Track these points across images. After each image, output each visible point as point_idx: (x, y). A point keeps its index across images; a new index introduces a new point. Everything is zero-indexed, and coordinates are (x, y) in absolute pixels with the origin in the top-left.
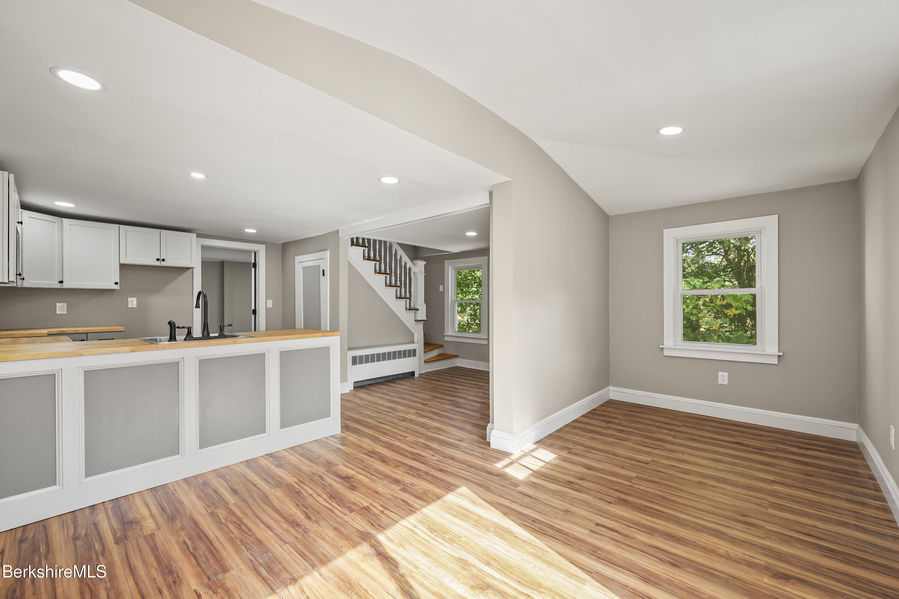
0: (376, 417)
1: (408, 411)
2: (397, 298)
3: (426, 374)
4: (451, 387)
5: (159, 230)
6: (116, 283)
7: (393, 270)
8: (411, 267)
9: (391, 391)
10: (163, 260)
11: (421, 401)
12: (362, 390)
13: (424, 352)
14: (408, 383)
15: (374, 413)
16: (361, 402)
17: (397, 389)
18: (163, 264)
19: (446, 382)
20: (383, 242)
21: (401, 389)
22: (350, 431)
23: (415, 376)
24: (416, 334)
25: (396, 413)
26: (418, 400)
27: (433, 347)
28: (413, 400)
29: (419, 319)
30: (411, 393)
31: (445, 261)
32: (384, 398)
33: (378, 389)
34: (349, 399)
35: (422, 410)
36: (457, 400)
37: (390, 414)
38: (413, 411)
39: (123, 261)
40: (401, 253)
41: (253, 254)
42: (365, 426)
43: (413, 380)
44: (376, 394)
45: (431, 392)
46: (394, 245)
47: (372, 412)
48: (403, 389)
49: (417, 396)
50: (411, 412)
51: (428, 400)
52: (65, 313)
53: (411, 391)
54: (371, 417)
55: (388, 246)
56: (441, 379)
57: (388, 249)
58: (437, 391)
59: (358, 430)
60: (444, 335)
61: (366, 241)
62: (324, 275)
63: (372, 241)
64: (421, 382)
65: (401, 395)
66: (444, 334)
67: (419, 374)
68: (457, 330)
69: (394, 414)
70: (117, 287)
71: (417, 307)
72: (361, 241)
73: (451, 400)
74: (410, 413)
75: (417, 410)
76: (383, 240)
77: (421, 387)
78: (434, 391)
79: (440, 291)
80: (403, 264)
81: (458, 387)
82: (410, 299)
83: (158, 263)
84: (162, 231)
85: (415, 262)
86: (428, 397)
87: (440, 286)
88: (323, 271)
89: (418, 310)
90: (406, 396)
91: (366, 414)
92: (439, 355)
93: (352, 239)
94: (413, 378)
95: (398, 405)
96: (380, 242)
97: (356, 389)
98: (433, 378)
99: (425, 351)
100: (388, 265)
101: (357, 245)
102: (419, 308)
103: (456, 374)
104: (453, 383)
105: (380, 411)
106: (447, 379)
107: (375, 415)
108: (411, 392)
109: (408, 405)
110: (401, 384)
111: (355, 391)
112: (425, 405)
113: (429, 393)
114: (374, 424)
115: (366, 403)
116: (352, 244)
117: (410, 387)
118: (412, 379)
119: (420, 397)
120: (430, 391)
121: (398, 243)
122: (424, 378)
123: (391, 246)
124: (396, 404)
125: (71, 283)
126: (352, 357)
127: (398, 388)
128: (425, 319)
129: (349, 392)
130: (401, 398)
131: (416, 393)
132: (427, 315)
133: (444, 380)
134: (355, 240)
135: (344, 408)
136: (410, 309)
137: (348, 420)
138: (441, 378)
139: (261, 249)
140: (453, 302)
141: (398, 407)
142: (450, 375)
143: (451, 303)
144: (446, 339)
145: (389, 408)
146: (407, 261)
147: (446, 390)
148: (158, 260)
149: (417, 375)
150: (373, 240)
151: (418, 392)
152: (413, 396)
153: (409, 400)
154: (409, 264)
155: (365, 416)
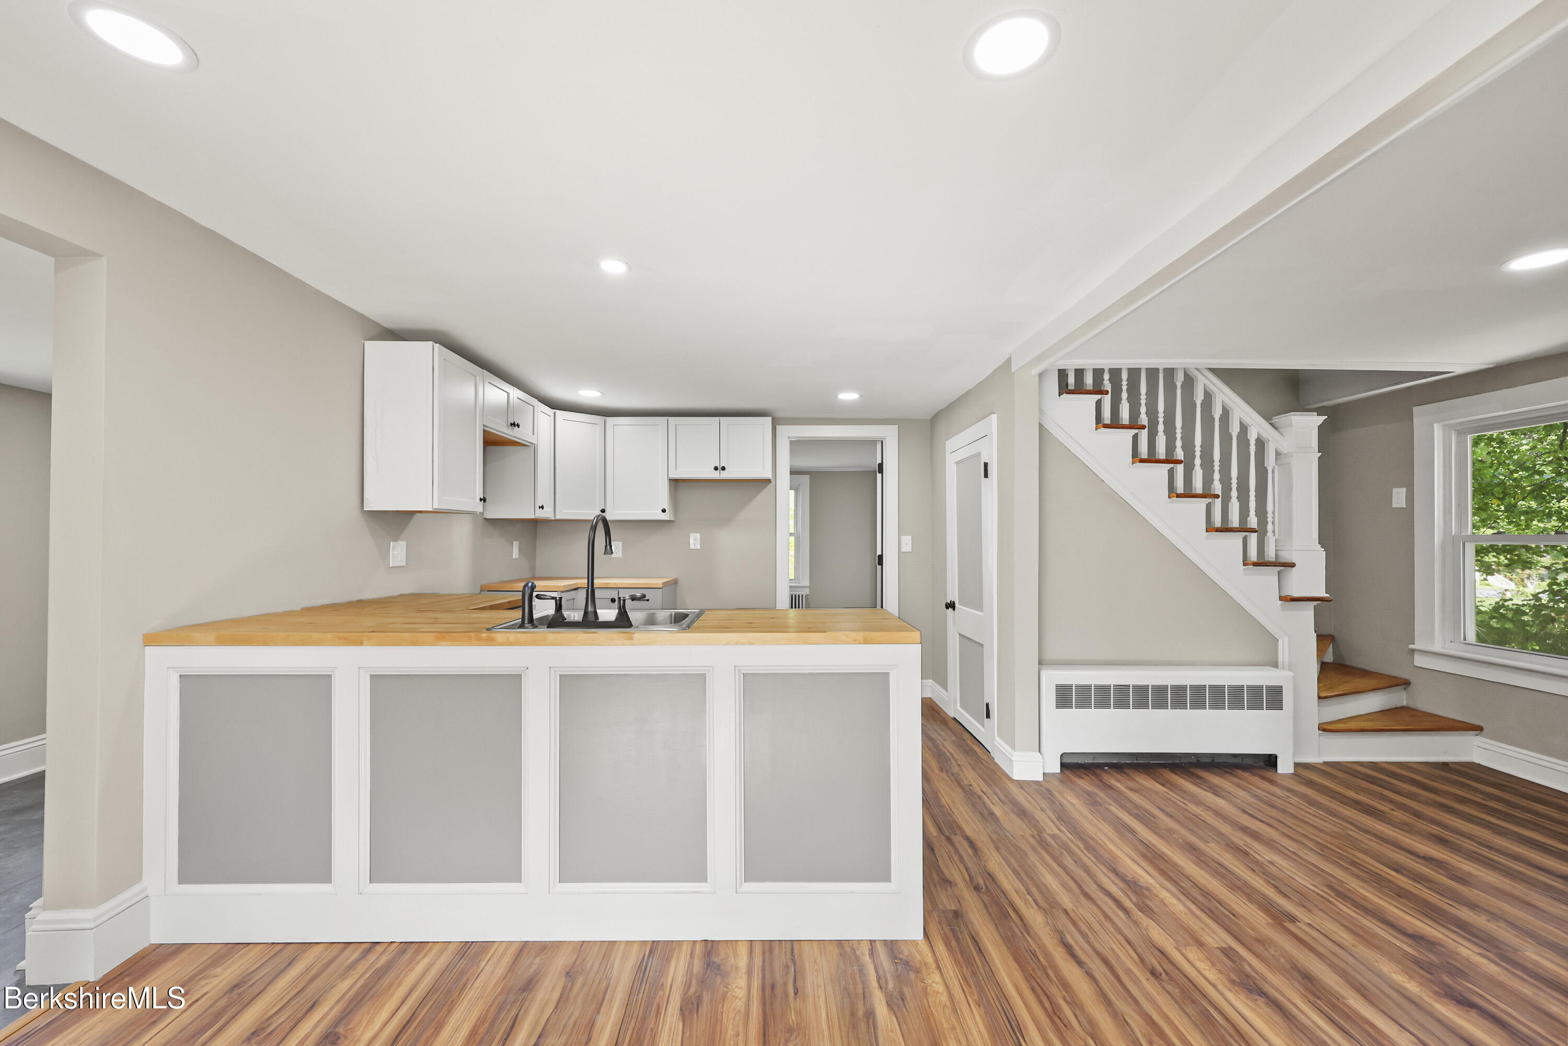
0: (1066, 912)
1: (1195, 925)
2: (1210, 528)
3: (1328, 769)
4: (1428, 860)
5: (718, 418)
6: (664, 511)
7: (1198, 449)
8: (1265, 435)
9: (1170, 810)
10: (723, 469)
11: (1271, 893)
12: (1080, 782)
13: (1320, 698)
14: (1242, 793)
15: (1069, 890)
16: (1051, 828)
17: (1193, 808)
18: (724, 475)
19: (1405, 827)
20: (1161, 375)
21: (1209, 808)
22: (954, 943)
23: (1279, 771)
24: (1286, 639)
25: (1145, 921)
26: (1258, 883)
27: (1359, 683)
28: (1238, 878)
29: (1296, 594)
30: (1240, 839)
31: (1416, 410)
32: (1133, 832)
33: (1131, 790)
34: (1026, 805)
35: (1258, 944)
36: (1450, 944)
37: (1119, 917)
38: (1216, 937)
39: (675, 475)
40: (1224, 395)
41: (879, 446)
42: (1010, 942)
43: (1266, 785)
44: (1115, 809)
45: (1326, 858)
46: (1200, 377)
47: (1064, 885)
48: (1218, 814)
49: (1257, 862)
50: (1209, 940)
51: (1303, 899)
52: (621, 556)
53: (1245, 830)
54: (1050, 906)
55: (1179, 384)
56: (1385, 807)
57: (1179, 392)
58: (1354, 864)
59: (980, 951)
60: (1413, 651)
61: (1106, 377)
62: (986, 476)
63: (1125, 376)
64: (1294, 799)
65: (1201, 838)
66: (1411, 646)
67: (1297, 765)
68: (1472, 637)
69: (1136, 923)
70: (664, 517)
71: (1286, 557)
72: (1089, 380)
73: (1417, 938)
74: (1200, 944)
75: (1237, 938)
76: (1161, 368)
77: (1289, 821)
78: (1341, 857)
79: (1394, 505)
80: (1235, 430)
81: (1467, 867)
82: (1261, 531)
83: (716, 475)
84: (722, 418)
85: (1279, 420)
86: (1304, 881)
87: (1395, 490)
88: (986, 465)
89: (1292, 565)
90: (1214, 850)
91: (1043, 889)
92: (1385, 713)
93: (1062, 374)
94: (1269, 774)
95: (1168, 884)
96: (1152, 373)
97: (1068, 773)
98: (1352, 794)
99: (1323, 694)
100: (1179, 436)
101: (1080, 389)
102: (1294, 561)
103: (1463, 800)
104: (1441, 841)
105: (1092, 889)
106: (1417, 815)
107: (1066, 901)
108: (1240, 834)
109: (1206, 894)
110: (1216, 791)
111: (1062, 781)
112: (1280, 918)
113: (1313, 858)
114: (1042, 947)
115: (1066, 836)
116: (1064, 389)
117: (1244, 811)
118: (1263, 778)
119: (1273, 869)
120: (1323, 851)
121: (1213, 370)
122: (1310, 783)
123: (1189, 381)
124: (1163, 873)
125: (615, 512)
126: (1057, 686)
127: (1199, 803)
128: (1323, 594)
129: (1040, 778)
130: (1192, 850)
131: (1258, 846)
132: (1330, 584)
133: (1399, 815)
134: (1071, 380)
135: (995, 837)
136: (1261, 563)
137: (977, 888)
138: (1391, 801)
139: (890, 435)
140: (1455, 544)
141: (1164, 894)
142: (1432, 796)
143: (1443, 547)
144: (1420, 661)
145: (1133, 885)
146: (1247, 420)
147: (1398, 869)
148: (716, 468)
149: (1285, 767)
150: (1129, 369)
151: (1269, 844)
152: (1242, 853)
153: (1219, 871)
154: (1258, 426)
155: (1034, 890)
